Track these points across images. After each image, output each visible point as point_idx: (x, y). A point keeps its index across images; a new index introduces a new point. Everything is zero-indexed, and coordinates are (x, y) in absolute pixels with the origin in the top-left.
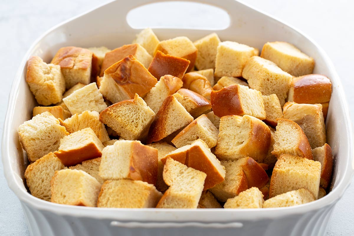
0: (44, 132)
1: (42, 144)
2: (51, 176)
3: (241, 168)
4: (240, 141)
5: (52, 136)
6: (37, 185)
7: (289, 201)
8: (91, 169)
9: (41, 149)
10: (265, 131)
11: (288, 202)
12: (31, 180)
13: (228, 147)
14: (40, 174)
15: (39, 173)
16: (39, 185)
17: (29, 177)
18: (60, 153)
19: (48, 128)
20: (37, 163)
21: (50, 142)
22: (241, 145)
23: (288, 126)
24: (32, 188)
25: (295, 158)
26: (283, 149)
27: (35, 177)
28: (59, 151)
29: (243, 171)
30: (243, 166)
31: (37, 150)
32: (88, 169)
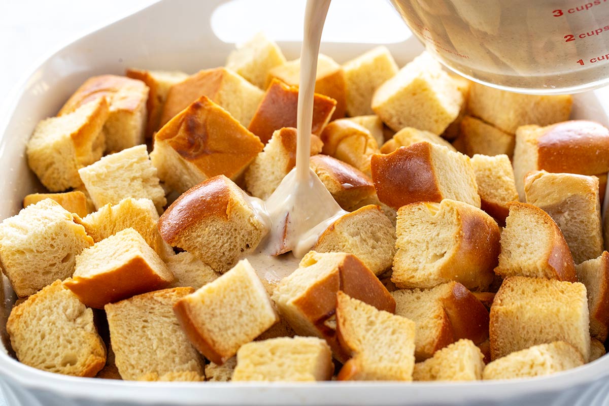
0: (41, 236)
1: (39, 262)
2: (59, 326)
3: (441, 303)
4: (438, 252)
5: (58, 245)
6: (32, 345)
7: (536, 363)
8: (150, 313)
9: (36, 272)
10: (488, 229)
11: (534, 366)
12: (19, 336)
13: (416, 266)
14: (38, 323)
15: (34, 322)
16: (36, 344)
17: (16, 331)
18: (76, 282)
19: (50, 228)
20: (30, 301)
21: (55, 257)
22: (441, 259)
23: (529, 218)
24: (21, 351)
25: (533, 281)
26: (518, 264)
27: (27, 330)
28: (75, 280)
29: (444, 309)
30: (443, 300)
31: (28, 273)
32: (143, 311)
